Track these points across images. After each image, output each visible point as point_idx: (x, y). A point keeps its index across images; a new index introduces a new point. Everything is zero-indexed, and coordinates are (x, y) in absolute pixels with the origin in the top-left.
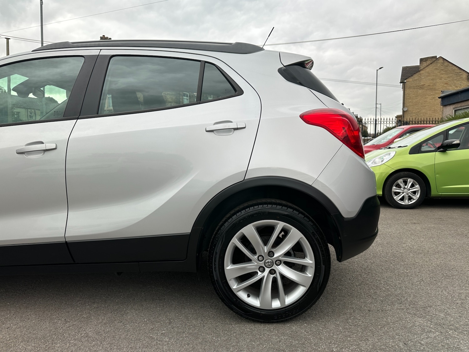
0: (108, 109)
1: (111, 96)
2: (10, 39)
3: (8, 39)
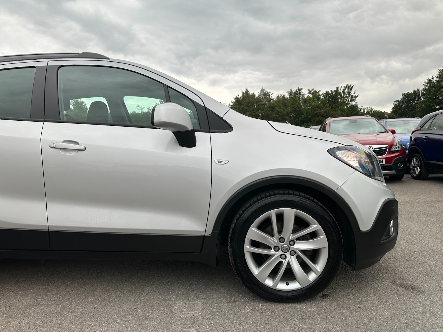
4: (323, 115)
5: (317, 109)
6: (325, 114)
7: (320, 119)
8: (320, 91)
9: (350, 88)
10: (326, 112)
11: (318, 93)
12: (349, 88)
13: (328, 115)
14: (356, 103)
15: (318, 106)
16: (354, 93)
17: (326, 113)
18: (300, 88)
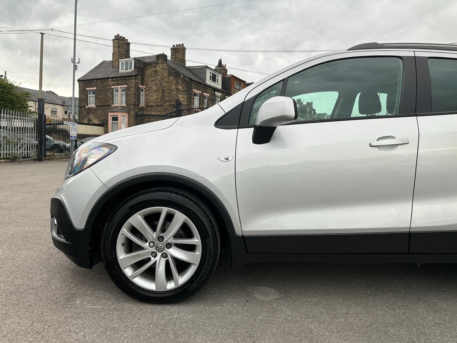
0: (120, 105)
1: (125, 93)
2: (44, 34)
3: (42, 34)
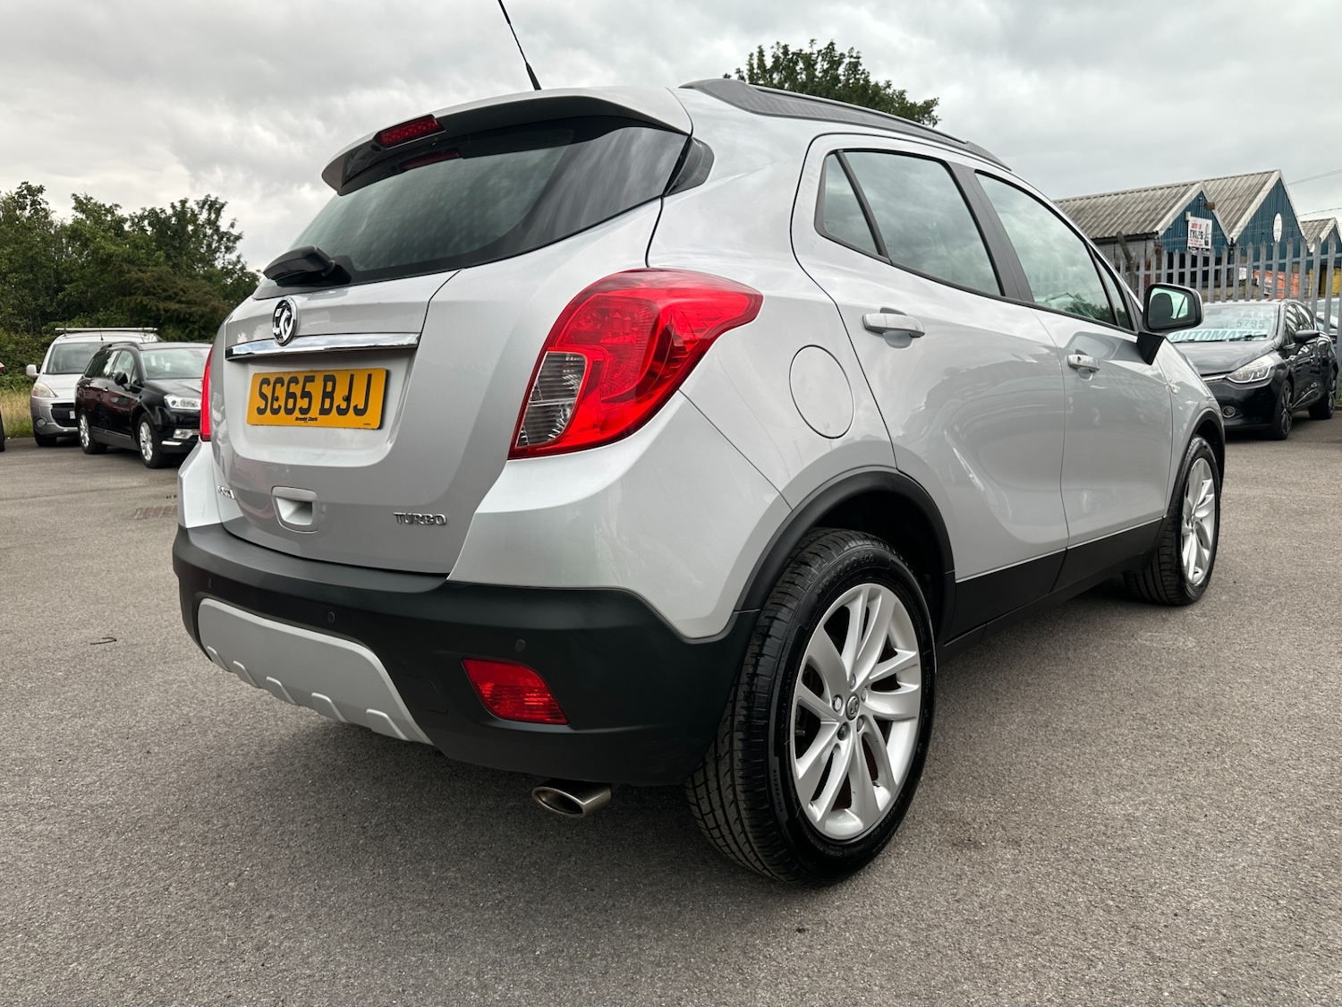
4: (152, 290)
5: (125, 267)
6: (158, 286)
7: (145, 303)
8: (116, 206)
9: (215, 207)
10: (160, 279)
11: (110, 211)
12: (211, 207)
13: (167, 291)
14: (239, 257)
15: (129, 256)
16: (232, 226)
17: (160, 283)
18: (35, 184)
